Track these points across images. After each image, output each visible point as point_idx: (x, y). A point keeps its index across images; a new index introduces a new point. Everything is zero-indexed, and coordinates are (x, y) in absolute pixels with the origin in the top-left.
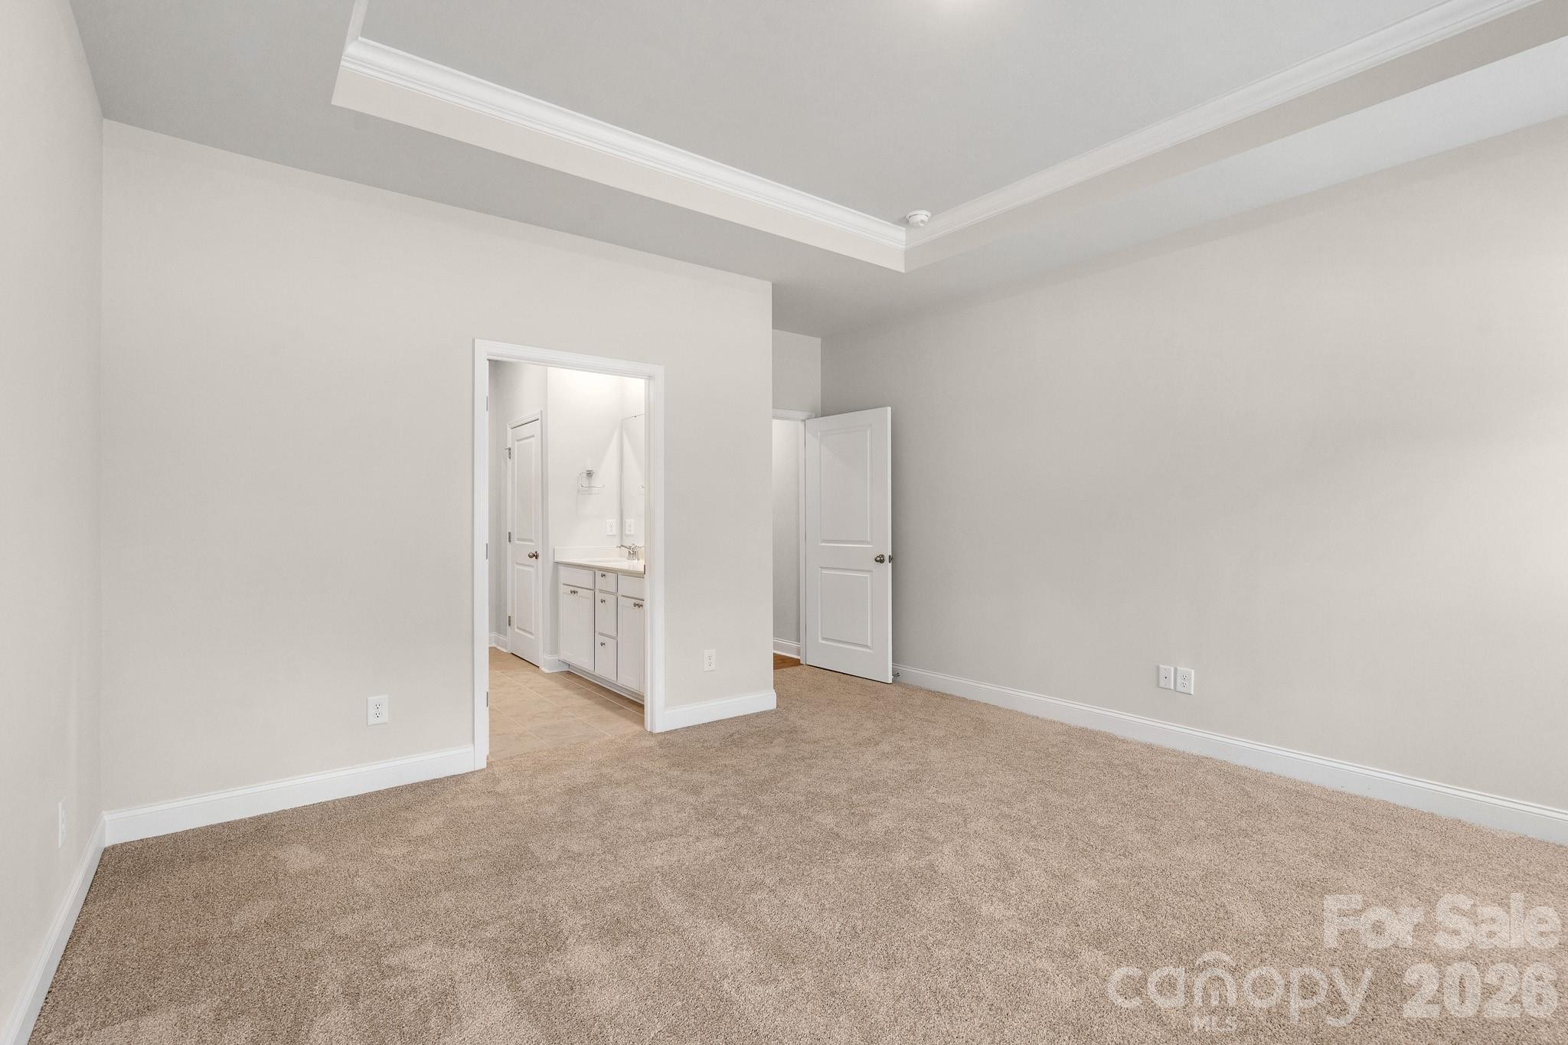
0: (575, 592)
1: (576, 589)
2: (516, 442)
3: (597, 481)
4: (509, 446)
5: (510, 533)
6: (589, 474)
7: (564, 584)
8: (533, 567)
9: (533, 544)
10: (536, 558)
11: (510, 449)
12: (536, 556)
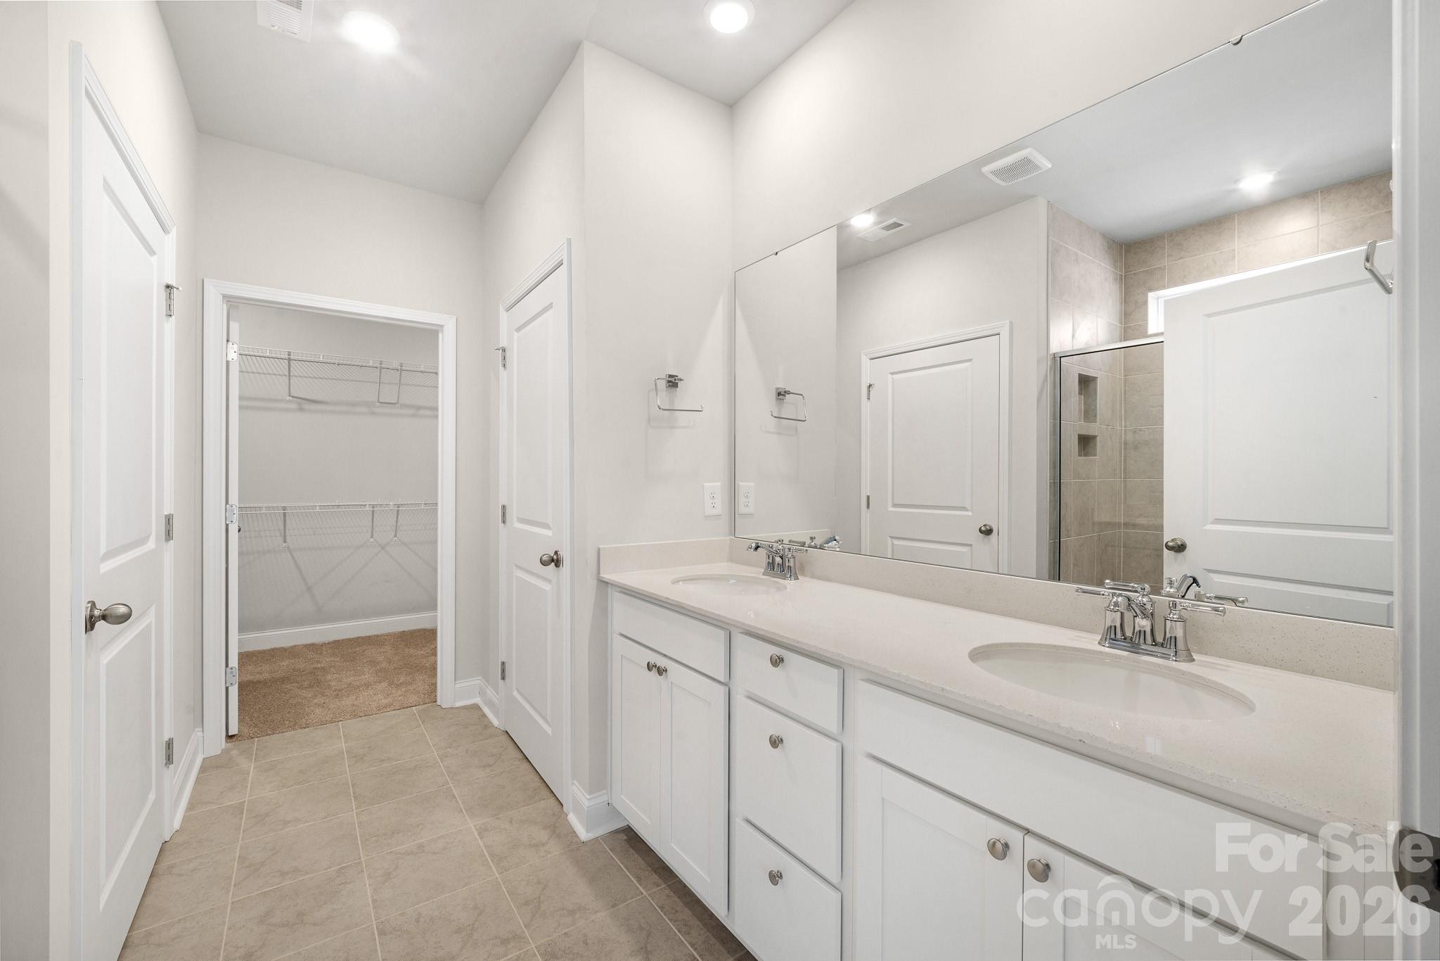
0: (661, 671)
1: (662, 662)
2: (515, 333)
3: (686, 396)
4: (503, 343)
5: (504, 507)
6: (673, 382)
7: (622, 635)
8: (549, 581)
9: (549, 533)
10: (557, 565)
11: (504, 350)
12: (556, 561)
